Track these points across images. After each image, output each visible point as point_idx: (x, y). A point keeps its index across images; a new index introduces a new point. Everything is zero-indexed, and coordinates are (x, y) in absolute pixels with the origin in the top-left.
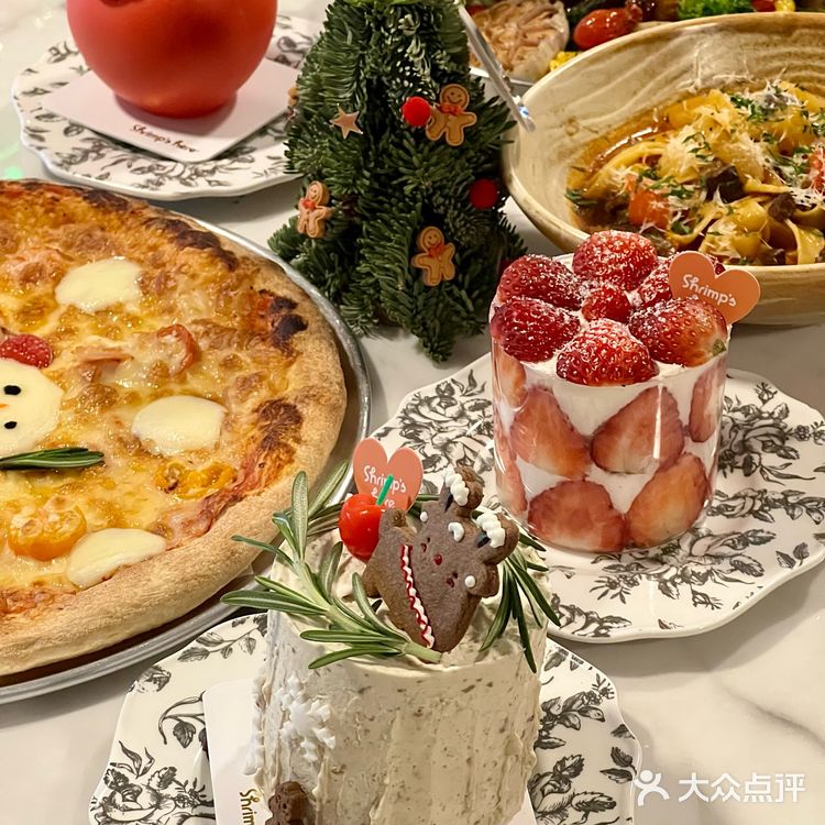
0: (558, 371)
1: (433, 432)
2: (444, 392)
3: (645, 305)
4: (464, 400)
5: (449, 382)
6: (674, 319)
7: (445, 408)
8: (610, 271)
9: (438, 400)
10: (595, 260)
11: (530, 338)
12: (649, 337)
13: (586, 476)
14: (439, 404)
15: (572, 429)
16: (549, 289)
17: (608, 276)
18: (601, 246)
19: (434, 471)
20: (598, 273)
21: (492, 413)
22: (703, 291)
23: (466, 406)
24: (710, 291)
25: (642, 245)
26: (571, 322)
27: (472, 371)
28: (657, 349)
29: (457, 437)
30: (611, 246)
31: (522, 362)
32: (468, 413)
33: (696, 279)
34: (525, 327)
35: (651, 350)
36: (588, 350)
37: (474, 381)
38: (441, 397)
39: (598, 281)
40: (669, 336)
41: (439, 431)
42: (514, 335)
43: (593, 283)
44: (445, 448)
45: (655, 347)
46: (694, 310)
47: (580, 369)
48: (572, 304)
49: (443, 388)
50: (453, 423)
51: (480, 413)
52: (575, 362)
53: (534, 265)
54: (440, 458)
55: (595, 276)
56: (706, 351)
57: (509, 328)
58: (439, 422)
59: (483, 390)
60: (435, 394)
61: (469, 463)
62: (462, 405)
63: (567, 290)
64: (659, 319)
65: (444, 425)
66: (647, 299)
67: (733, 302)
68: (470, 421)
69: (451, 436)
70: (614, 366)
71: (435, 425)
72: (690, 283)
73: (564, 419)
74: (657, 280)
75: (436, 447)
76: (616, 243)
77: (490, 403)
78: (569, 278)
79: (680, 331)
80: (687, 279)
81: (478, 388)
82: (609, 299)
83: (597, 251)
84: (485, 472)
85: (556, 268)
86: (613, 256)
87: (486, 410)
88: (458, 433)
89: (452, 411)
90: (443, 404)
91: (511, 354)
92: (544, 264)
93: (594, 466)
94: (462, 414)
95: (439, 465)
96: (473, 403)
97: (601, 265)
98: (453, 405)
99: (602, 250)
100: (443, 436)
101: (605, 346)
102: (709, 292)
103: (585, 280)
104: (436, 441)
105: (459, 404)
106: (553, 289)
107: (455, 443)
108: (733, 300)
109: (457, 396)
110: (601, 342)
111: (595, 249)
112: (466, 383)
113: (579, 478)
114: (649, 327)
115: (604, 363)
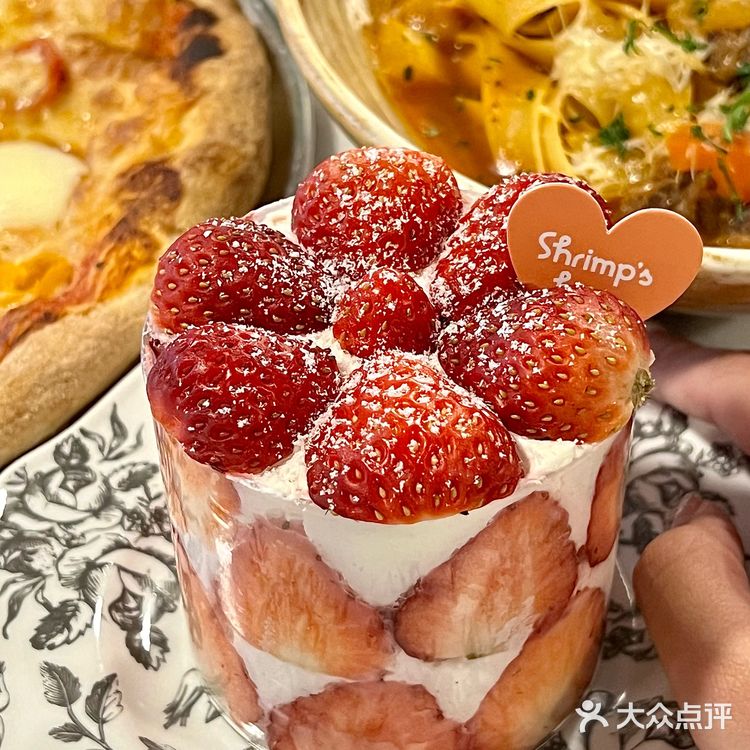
0: (313, 492)
1: (58, 549)
2: (69, 458)
3: (464, 305)
4: (106, 468)
5: (78, 435)
6: (549, 344)
7: (74, 492)
8: (375, 236)
9: (59, 477)
10: (341, 216)
11: (241, 424)
12: (495, 389)
13: (385, 673)
14: (63, 486)
15: (351, 596)
16: (259, 294)
17: (374, 246)
18: (351, 184)
19: (68, 642)
20: (351, 243)
21: (161, 488)
22: (581, 262)
23: (114, 482)
24: (597, 261)
25: (431, 170)
26: (319, 366)
27: (115, 406)
28: (519, 412)
29: (105, 552)
30: (369, 184)
31: (229, 477)
32: (119, 496)
33: (566, 240)
34: (226, 400)
35: (504, 414)
36: (378, 444)
37: (120, 425)
38: (66, 468)
39: (355, 259)
40: (544, 385)
41: (70, 545)
42: (204, 419)
43: (344, 264)
44: (83, 583)
45: (512, 408)
46: (586, 317)
47: (365, 491)
48: (313, 319)
49: (66, 449)
50: (92, 523)
51: (139, 492)
52: (351, 474)
53: (222, 246)
54: (77, 608)
55: (346, 250)
56: (622, 403)
57: (191, 404)
58: (68, 525)
59: (139, 443)
60: (55, 465)
61: (132, 604)
62: (106, 481)
63: (297, 291)
64: (514, 345)
65: (77, 530)
66: (465, 290)
67: (647, 278)
68: (125, 512)
69: (92, 552)
70: (440, 477)
71: (59, 532)
72: (553, 250)
73: (333, 578)
74: (479, 245)
75: (66, 582)
76: (380, 176)
77: (155, 469)
78: (296, 263)
79: (566, 370)
80: (548, 241)
81: (131, 440)
82: (391, 306)
83: (344, 197)
84: (167, 616)
85: (268, 246)
86: (378, 204)
87: (151, 483)
88: (105, 542)
89: (89, 496)
90: (70, 485)
91: (202, 461)
92: (241, 240)
93: (401, 656)
94: (107, 501)
95: (77, 625)
96: (124, 474)
97: (354, 224)
98: (88, 482)
99: (353, 194)
100: (77, 554)
101: (413, 432)
102: (595, 263)
103: (326, 257)
104: (66, 569)
105: (99, 482)
106: (266, 293)
107: (101, 566)
108: (646, 273)
109: (95, 462)
110: (402, 421)
111: (339, 192)
112: (106, 432)
113: (372, 677)
114: (493, 365)
115: (417, 471)
